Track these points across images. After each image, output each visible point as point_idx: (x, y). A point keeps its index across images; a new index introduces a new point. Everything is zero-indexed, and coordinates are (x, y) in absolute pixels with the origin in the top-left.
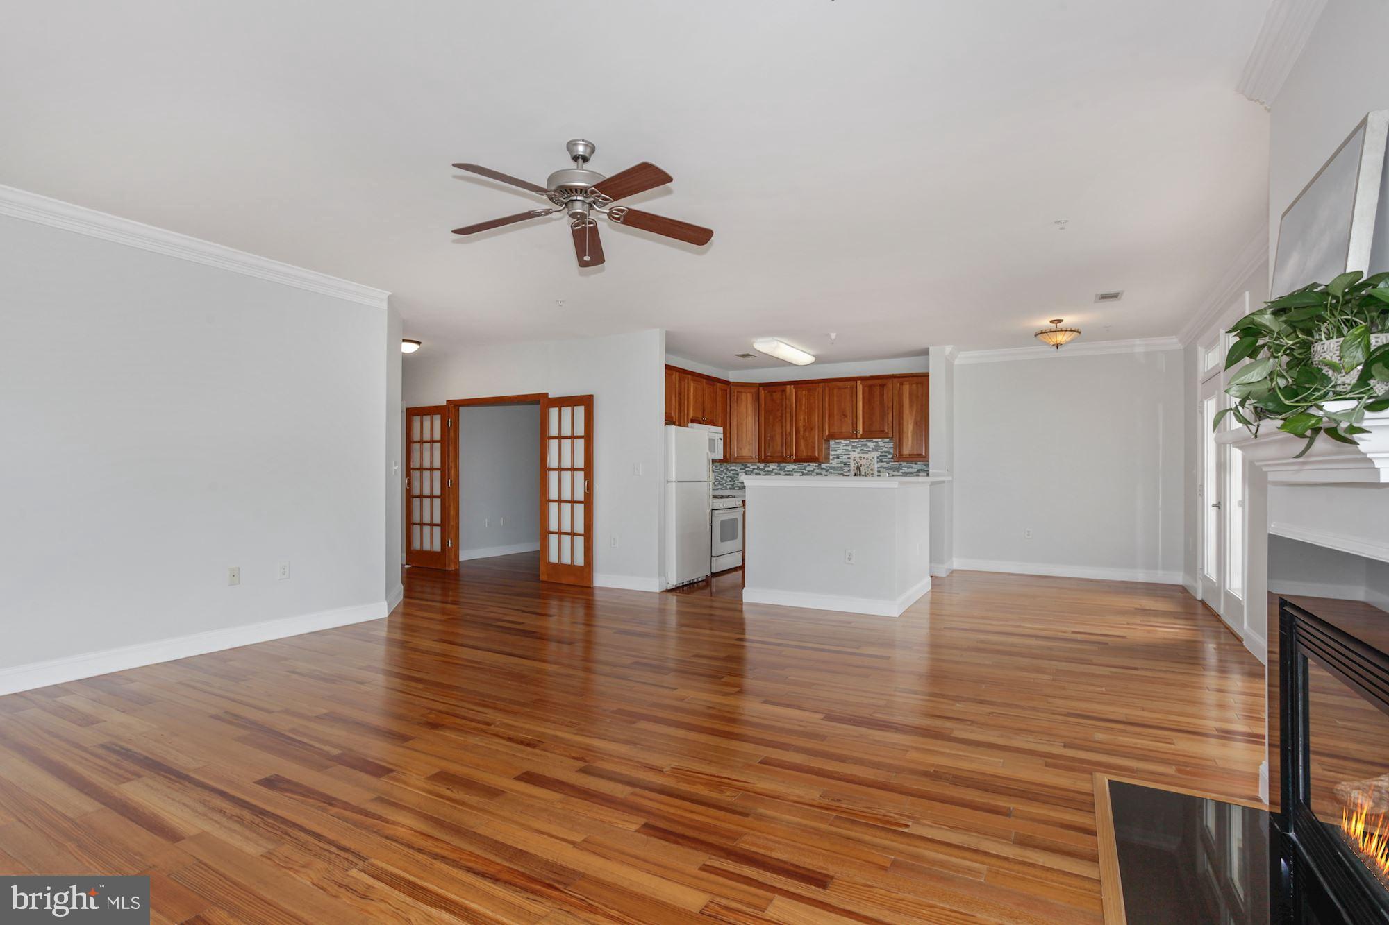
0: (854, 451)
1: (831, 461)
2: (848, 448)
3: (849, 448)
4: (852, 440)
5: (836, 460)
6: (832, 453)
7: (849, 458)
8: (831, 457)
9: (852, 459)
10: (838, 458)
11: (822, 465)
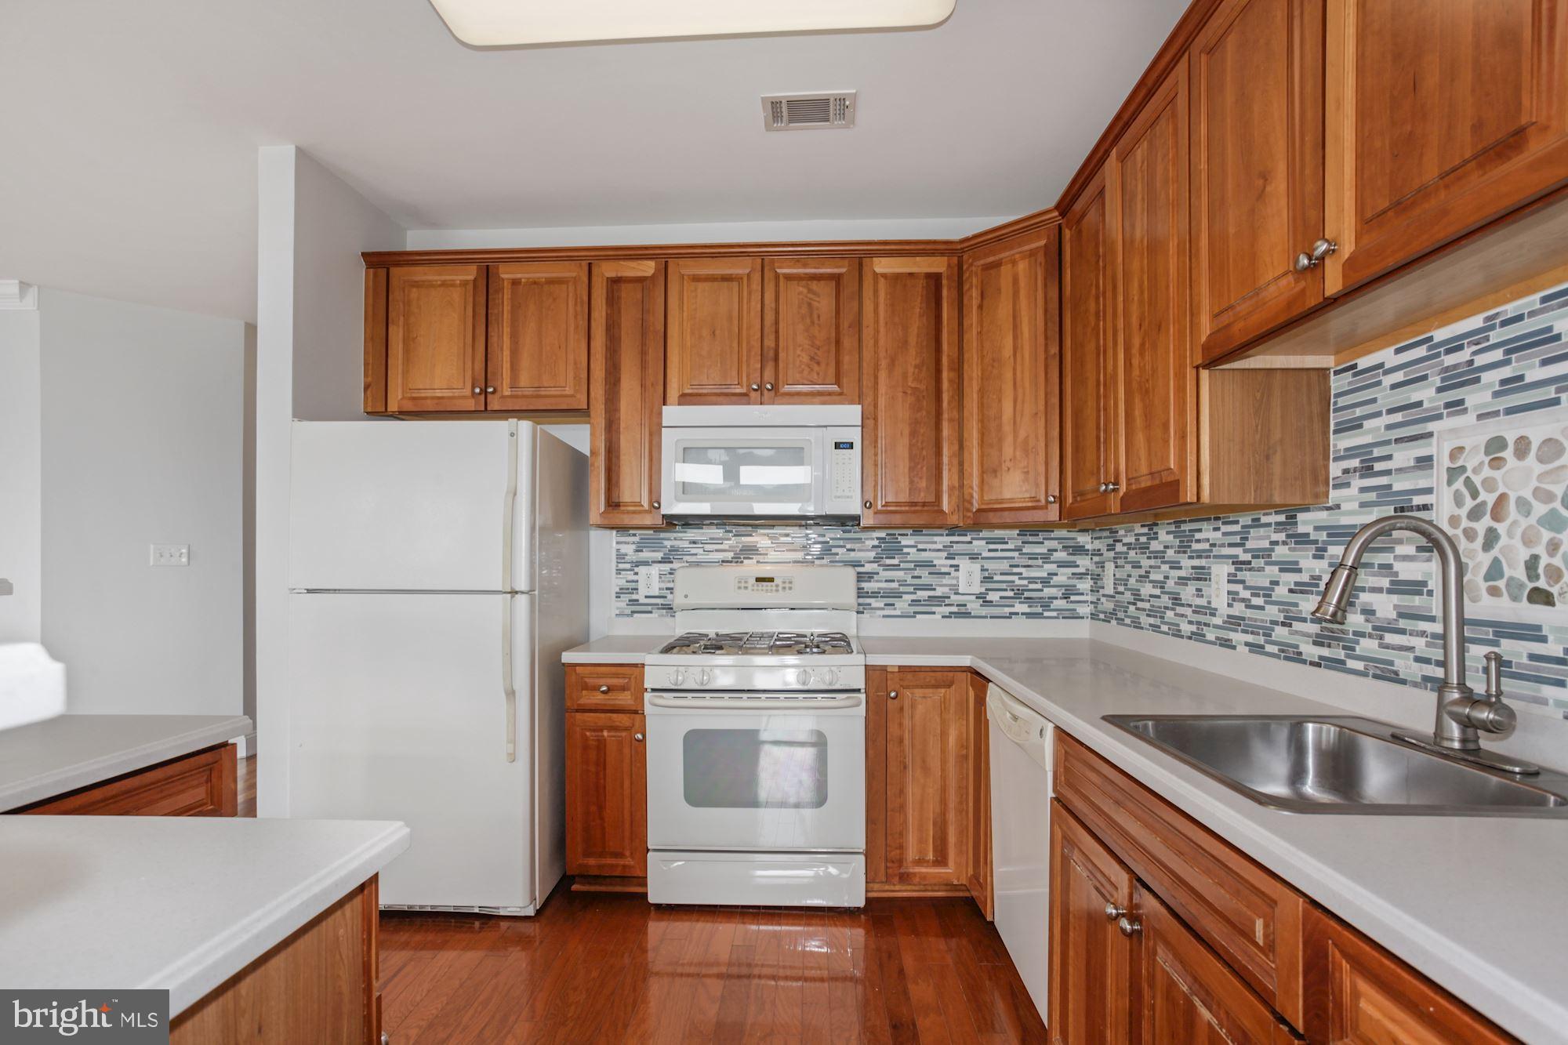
0: (1456, 406)
1: (1334, 495)
2: (1415, 394)
3: (1426, 394)
4: (1440, 334)
5: (1357, 483)
6: (1340, 443)
7: (1425, 462)
8: (1335, 470)
9: (1443, 462)
10: (1367, 470)
11: (1301, 517)
